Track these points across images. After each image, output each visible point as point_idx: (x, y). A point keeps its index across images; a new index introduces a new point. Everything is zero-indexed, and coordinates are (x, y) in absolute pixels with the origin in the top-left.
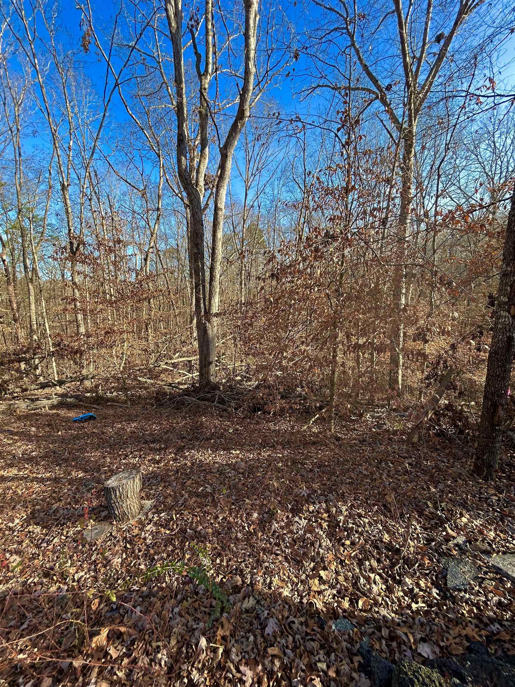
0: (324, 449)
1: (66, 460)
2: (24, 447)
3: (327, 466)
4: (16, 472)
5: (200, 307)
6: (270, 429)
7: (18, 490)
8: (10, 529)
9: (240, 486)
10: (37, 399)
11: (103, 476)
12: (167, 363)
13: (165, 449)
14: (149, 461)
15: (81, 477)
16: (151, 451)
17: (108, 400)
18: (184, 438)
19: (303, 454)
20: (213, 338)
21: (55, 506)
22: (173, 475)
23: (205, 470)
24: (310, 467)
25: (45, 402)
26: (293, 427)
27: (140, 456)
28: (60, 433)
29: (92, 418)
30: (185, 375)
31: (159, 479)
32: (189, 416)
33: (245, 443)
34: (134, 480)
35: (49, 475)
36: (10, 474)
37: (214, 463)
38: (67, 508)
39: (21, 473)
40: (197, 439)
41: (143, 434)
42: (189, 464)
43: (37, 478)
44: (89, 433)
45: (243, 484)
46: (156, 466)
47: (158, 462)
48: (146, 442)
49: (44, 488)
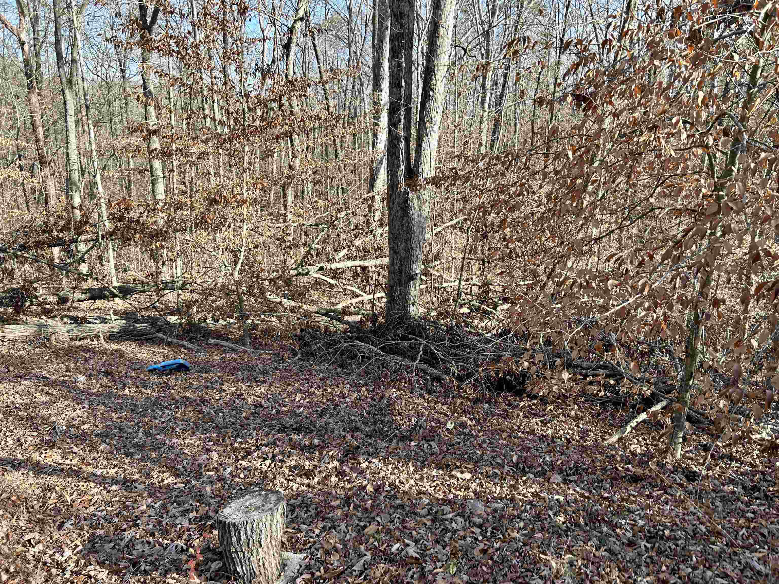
0: (659, 497)
1: (141, 447)
2: (69, 413)
3: (669, 539)
4: (58, 458)
5: (397, 156)
6: (532, 432)
7: (65, 493)
8: (59, 565)
9: (476, 552)
10: (84, 320)
11: (208, 489)
12: (321, 269)
13: (321, 447)
14: (291, 469)
15: (168, 485)
16: (294, 448)
17: (209, 334)
18: (357, 429)
19: (610, 500)
20: (421, 226)
21: (128, 535)
22: (339, 507)
23: (402, 506)
24: (629, 535)
25: (98, 327)
26: (584, 434)
27: (274, 456)
28: (127, 391)
29: (181, 368)
30: (355, 295)
31: (313, 512)
32: (366, 384)
33: (481, 458)
34: (272, 515)
35: (112, 472)
36: (49, 461)
37: (420, 493)
38: (149, 543)
39: (68, 462)
40: (384, 436)
41: (278, 412)
42: (370, 488)
43: (95, 475)
44: (177, 397)
45: (484, 551)
46: (306, 481)
47: (308, 474)
48: (283, 429)
49: (108, 497)
